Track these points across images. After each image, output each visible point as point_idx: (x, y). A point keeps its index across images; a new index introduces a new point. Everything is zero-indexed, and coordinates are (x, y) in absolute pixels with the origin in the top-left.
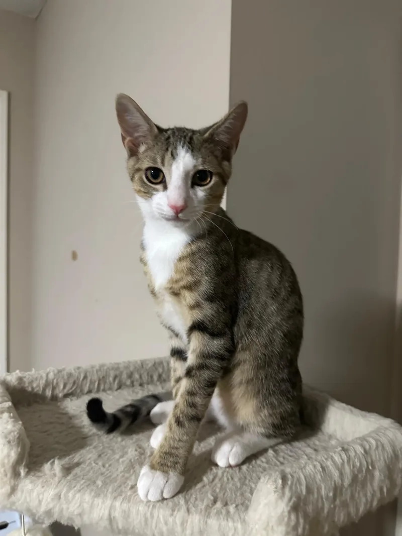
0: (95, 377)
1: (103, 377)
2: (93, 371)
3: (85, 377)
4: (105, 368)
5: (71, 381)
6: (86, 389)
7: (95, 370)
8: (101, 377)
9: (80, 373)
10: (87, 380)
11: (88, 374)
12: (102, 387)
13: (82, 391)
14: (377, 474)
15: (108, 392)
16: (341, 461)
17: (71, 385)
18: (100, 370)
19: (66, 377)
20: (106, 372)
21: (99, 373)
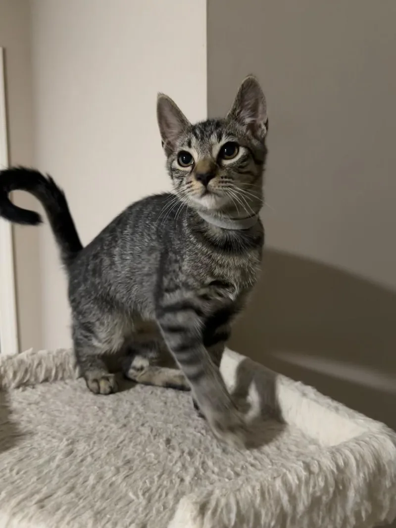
0: (51, 365)
1: (61, 364)
2: (49, 357)
3: (40, 364)
4: (64, 353)
5: (23, 369)
6: (42, 377)
7: (51, 356)
8: (58, 364)
9: (33, 360)
10: (41, 367)
11: (43, 361)
12: (60, 376)
13: (36, 379)
14: (351, 494)
15: (67, 381)
16: (297, 482)
17: (23, 374)
18: (57, 357)
19: (16, 365)
20: (65, 358)
21: (56, 360)
